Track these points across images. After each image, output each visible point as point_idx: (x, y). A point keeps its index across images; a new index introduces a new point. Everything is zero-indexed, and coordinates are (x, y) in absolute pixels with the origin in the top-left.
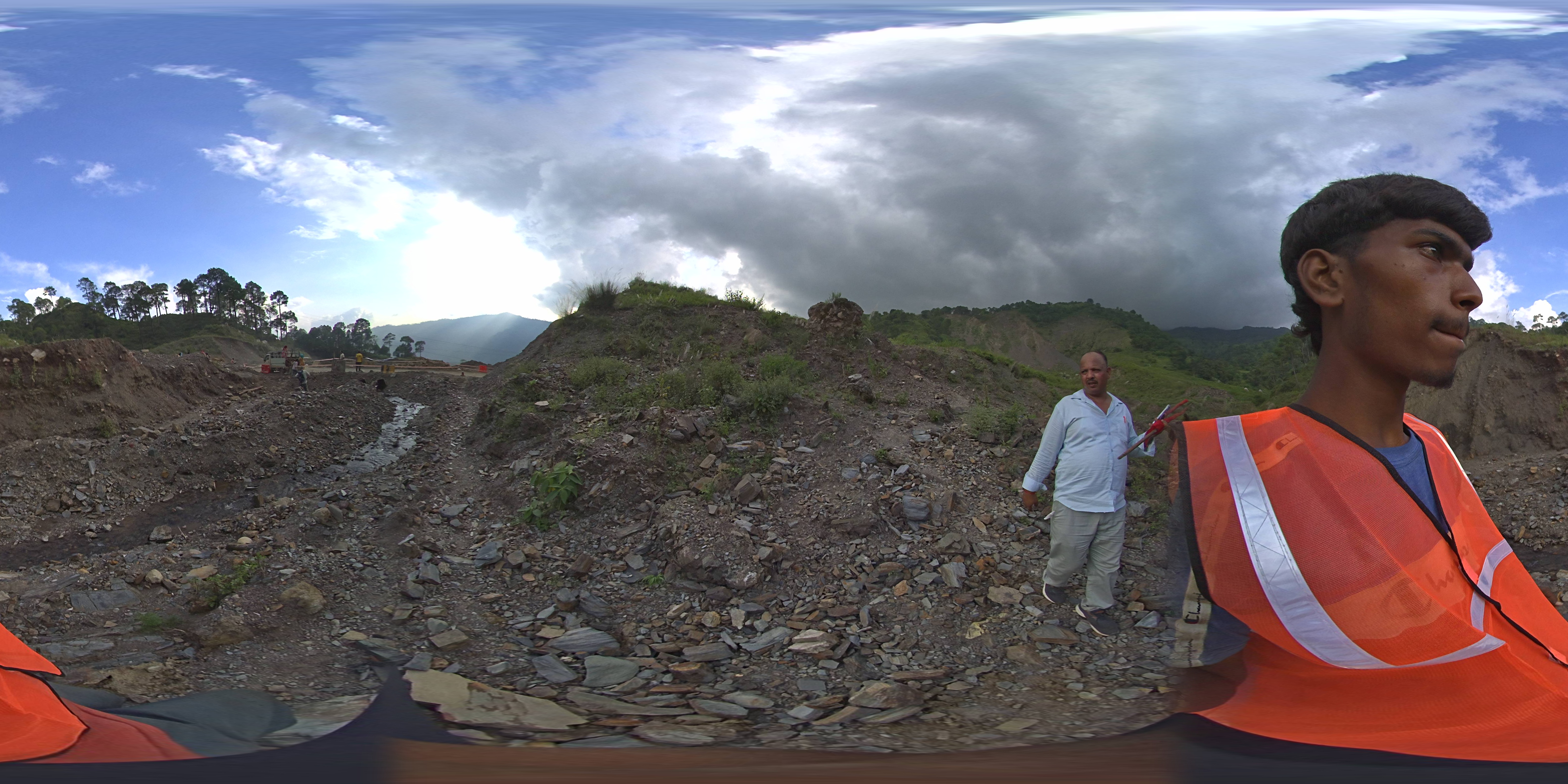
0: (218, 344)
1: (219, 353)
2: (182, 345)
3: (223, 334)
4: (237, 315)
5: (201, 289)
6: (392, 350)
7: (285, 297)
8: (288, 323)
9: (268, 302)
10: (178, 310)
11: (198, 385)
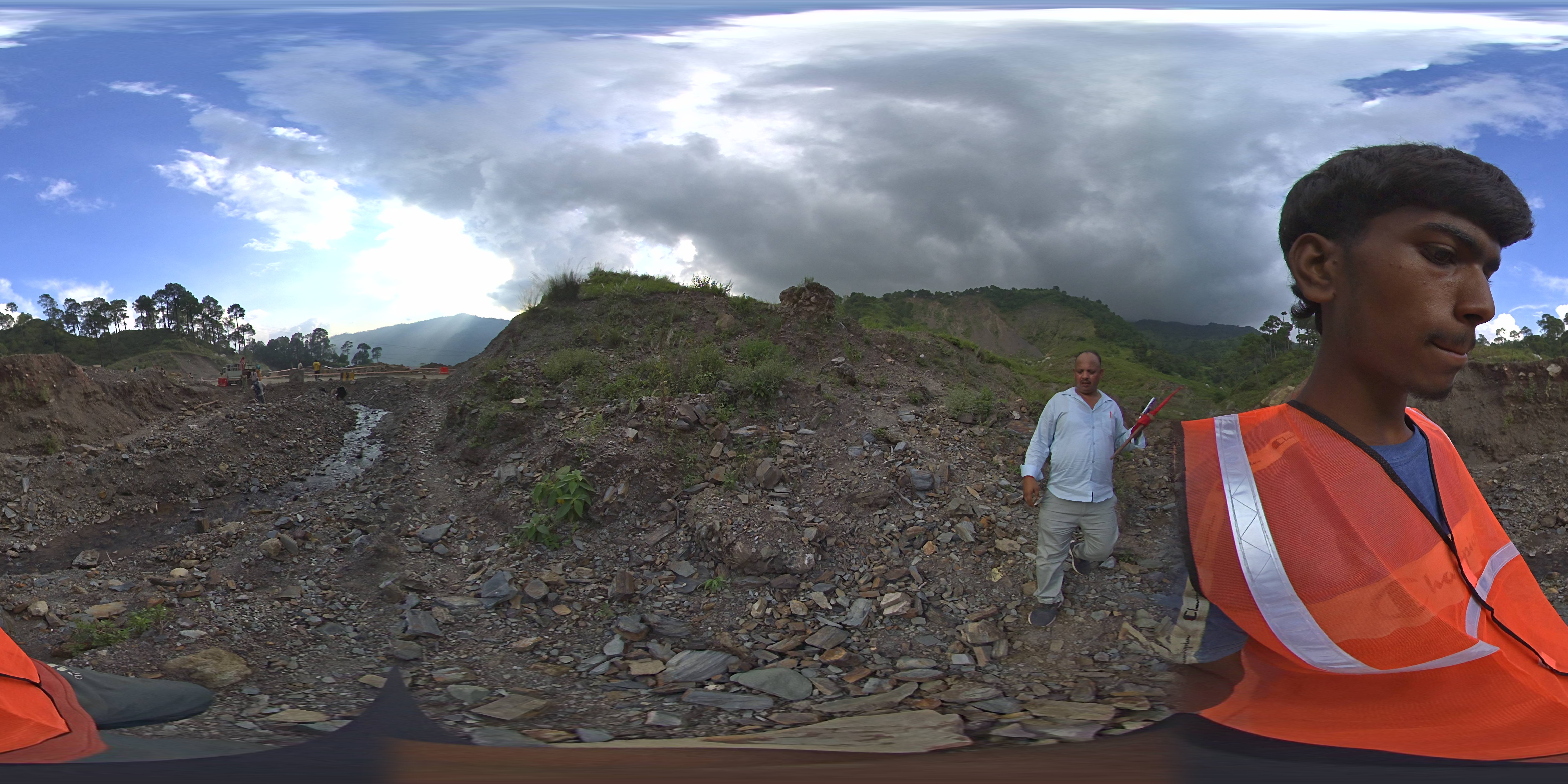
0: (176, 358)
1: (177, 368)
2: (140, 361)
3: (181, 349)
4: (195, 330)
5: (159, 304)
6: (350, 358)
7: (242, 310)
8: (246, 336)
9: (226, 315)
10: (137, 326)
11: (151, 400)
